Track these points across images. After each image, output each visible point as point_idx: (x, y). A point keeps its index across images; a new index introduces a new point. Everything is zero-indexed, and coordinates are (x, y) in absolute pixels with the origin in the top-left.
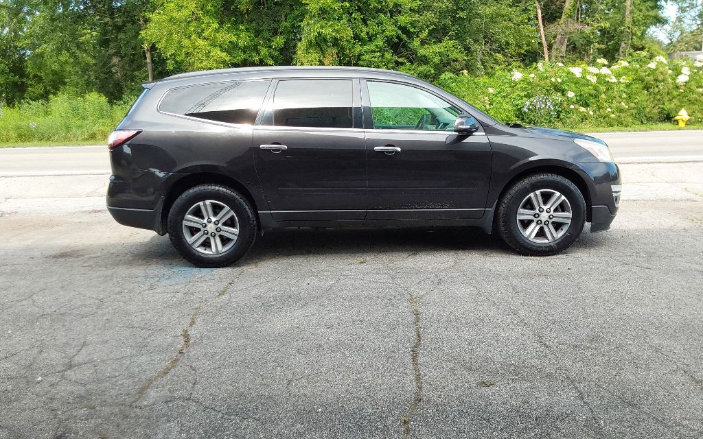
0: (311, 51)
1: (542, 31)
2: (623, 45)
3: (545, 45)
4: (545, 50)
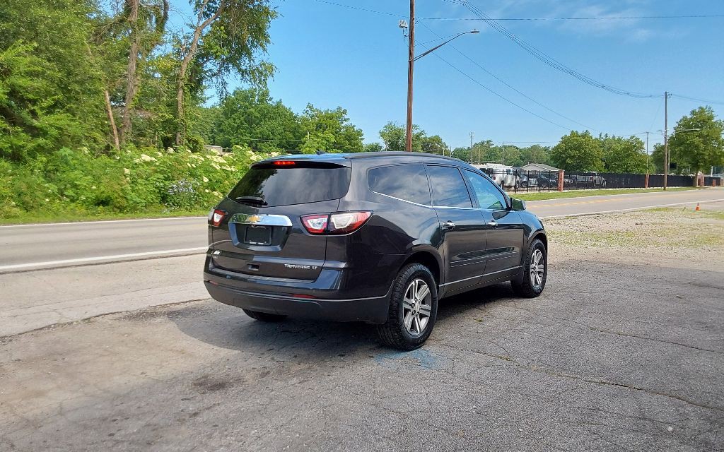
1: (111, 114)
2: (179, 135)
3: (115, 127)
4: (115, 132)
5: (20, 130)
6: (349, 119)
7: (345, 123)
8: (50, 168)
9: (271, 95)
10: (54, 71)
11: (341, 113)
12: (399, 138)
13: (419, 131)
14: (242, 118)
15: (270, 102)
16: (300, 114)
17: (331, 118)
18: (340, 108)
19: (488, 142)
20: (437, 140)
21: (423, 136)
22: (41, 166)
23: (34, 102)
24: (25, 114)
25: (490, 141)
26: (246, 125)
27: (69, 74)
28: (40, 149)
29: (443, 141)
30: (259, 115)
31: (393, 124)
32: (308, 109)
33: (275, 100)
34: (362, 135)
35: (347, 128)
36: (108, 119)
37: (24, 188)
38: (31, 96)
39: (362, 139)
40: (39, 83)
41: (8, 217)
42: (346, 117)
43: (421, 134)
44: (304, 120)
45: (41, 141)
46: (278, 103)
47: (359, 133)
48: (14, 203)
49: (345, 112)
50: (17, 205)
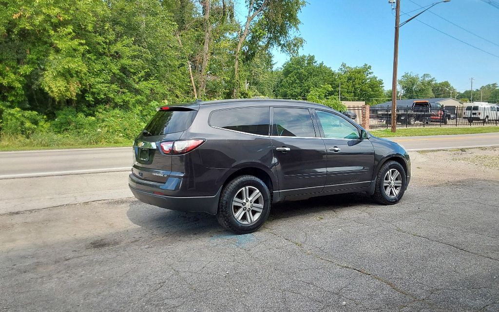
0: (58, 79)
1: (192, 79)
2: (235, 91)
3: (194, 87)
4: (195, 90)
5: (127, 91)
6: (372, 72)
7: (369, 75)
8: (145, 113)
9: (316, 59)
10: (148, 54)
11: (366, 68)
12: (413, 85)
13: (430, 79)
14: (295, 77)
15: (315, 64)
16: (337, 71)
17: (359, 72)
18: (366, 65)
19: (494, 85)
20: (446, 84)
21: (434, 82)
22: (138, 112)
23: (134, 74)
24: (130, 81)
25: (495, 84)
26: (298, 81)
27: (157, 55)
28: (139, 102)
29: (451, 85)
30: (306, 74)
31: (409, 74)
32: (342, 67)
33: (318, 63)
34: (383, 84)
35: (371, 79)
36: (191, 82)
37: (127, 125)
38: (132, 70)
39: (382, 87)
40: (139, 62)
41: (116, 142)
42: (370, 71)
43: (432, 81)
44: (339, 75)
45: (139, 97)
46: (320, 64)
47: (381, 82)
48: (121, 135)
49: (370, 67)
50: (123, 136)
